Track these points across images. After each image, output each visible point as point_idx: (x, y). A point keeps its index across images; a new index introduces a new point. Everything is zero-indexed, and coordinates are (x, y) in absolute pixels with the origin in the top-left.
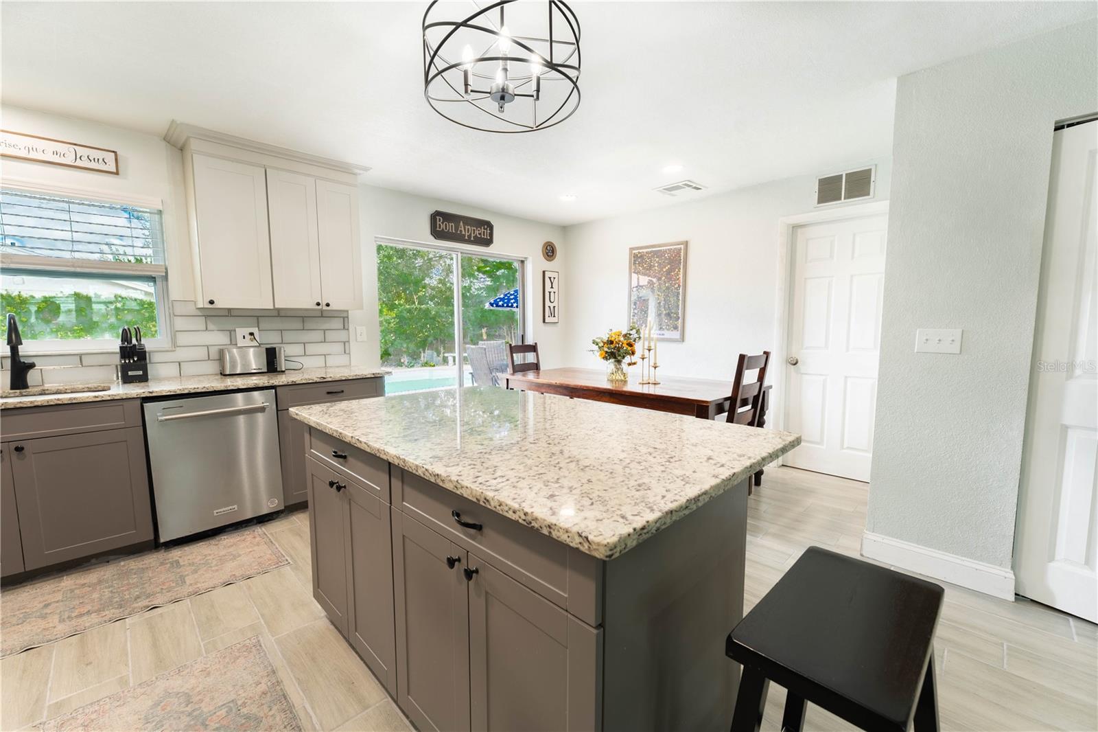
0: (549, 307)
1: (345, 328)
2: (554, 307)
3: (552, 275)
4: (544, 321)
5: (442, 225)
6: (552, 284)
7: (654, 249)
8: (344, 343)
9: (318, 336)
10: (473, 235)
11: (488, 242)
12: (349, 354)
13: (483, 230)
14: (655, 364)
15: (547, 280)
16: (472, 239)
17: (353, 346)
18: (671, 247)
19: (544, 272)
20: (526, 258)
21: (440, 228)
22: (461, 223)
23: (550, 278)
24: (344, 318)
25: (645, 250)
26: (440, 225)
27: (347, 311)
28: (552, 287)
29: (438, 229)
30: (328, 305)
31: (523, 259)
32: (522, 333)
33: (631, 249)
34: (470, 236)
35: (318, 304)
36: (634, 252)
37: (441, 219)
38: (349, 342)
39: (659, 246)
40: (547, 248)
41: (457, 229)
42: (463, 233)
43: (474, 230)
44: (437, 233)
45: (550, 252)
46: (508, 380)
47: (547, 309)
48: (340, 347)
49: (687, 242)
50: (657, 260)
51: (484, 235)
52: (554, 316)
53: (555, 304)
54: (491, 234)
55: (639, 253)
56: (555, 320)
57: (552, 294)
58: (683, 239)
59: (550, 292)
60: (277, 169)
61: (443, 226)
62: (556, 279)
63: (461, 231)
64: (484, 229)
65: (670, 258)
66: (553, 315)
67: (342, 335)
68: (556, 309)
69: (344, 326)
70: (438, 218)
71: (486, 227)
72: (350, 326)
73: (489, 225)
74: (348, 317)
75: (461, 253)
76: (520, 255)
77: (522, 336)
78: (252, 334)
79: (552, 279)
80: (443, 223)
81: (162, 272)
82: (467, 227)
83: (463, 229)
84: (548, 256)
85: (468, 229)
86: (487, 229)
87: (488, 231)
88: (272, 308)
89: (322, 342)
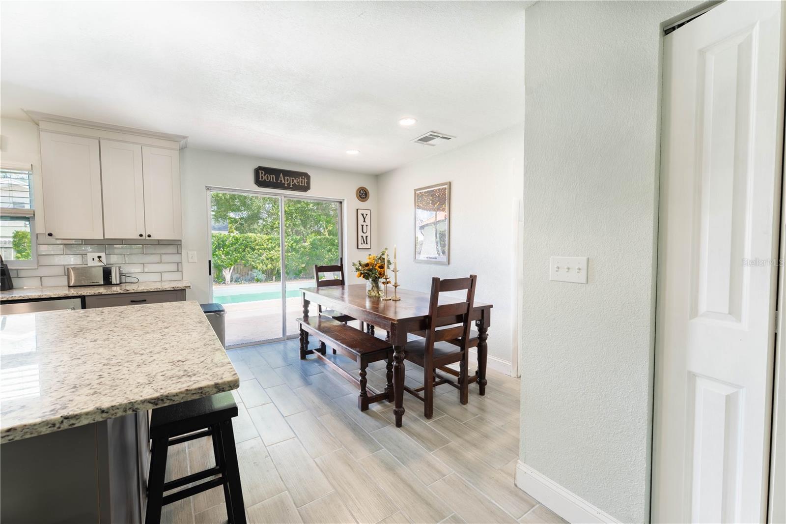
0: (362, 236)
1: (179, 253)
2: (367, 237)
3: (364, 212)
4: (358, 248)
5: (263, 177)
6: (364, 219)
7: (429, 190)
8: (178, 264)
9: (156, 258)
10: (291, 183)
11: (306, 188)
12: (182, 271)
13: (300, 180)
14: (395, 283)
15: (360, 217)
16: (291, 186)
17: (185, 265)
18: (440, 187)
19: (357, 210)
20: (344, 200)
21: (262, 179)
22: (281, 175)
23: (363, 215)
24: (177, 245)
25: (424, 191)
26: (262, 176)
27: (181, 241)
28: (364, 221)
29: (260, 180)
30: (149, 236)
31: (341, 201)
32: (340, 257)
33: (416, 190)
34: (289, 184)
35: (141, 235)
36: (417, 192)
37: (263, 172)
38: (181, 263)
39: (432, 187)
40: (360, 192)
41: (277, 179)
42: (283, 182)
43: (293, 180)
44: (259, 183)
45: (363, 194)
46: (304, 293)
47: (360, 238)
48: (173, 267)
49: (450, 183)
50: (431, 198)
51: (302, 183)
52: (367, 244)
53: (368, 234)
54: (309, 183)
55: (420, 193)
56: (368, 246)
57: (365, 227)
58: (448, 181)
59: (362, 226)
60: (109, 140)
61: (265, 178)
62: (368, 216)
63: (281, 181)
64: (302, 178)
65: (439, 197)
66: (365, 242)
67: (176, 258)
68: (369, 238)
69: (178, 250)
70: (260, 171)
71: (303, 177)
72: (183, 250)
73: (307, 176)
74: (181, 245)
75: (285, 197)
76: (339, 197)
77: (341, 259)
78: (99, 257)
79: (365, 216)
80: (265, 175)
81: (31, 214)
82: (286, 178)
83: (283, 179)
84: (361, 198)
85: (288, 179)
86: (304, 179)
87: (306, 180)
88: (102, 238)
89: (158, 263)
